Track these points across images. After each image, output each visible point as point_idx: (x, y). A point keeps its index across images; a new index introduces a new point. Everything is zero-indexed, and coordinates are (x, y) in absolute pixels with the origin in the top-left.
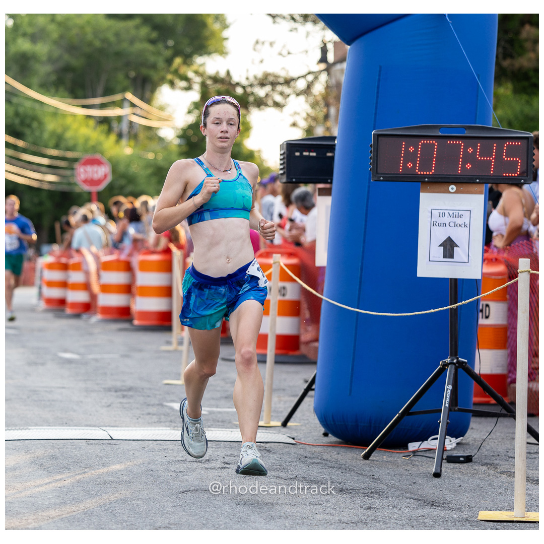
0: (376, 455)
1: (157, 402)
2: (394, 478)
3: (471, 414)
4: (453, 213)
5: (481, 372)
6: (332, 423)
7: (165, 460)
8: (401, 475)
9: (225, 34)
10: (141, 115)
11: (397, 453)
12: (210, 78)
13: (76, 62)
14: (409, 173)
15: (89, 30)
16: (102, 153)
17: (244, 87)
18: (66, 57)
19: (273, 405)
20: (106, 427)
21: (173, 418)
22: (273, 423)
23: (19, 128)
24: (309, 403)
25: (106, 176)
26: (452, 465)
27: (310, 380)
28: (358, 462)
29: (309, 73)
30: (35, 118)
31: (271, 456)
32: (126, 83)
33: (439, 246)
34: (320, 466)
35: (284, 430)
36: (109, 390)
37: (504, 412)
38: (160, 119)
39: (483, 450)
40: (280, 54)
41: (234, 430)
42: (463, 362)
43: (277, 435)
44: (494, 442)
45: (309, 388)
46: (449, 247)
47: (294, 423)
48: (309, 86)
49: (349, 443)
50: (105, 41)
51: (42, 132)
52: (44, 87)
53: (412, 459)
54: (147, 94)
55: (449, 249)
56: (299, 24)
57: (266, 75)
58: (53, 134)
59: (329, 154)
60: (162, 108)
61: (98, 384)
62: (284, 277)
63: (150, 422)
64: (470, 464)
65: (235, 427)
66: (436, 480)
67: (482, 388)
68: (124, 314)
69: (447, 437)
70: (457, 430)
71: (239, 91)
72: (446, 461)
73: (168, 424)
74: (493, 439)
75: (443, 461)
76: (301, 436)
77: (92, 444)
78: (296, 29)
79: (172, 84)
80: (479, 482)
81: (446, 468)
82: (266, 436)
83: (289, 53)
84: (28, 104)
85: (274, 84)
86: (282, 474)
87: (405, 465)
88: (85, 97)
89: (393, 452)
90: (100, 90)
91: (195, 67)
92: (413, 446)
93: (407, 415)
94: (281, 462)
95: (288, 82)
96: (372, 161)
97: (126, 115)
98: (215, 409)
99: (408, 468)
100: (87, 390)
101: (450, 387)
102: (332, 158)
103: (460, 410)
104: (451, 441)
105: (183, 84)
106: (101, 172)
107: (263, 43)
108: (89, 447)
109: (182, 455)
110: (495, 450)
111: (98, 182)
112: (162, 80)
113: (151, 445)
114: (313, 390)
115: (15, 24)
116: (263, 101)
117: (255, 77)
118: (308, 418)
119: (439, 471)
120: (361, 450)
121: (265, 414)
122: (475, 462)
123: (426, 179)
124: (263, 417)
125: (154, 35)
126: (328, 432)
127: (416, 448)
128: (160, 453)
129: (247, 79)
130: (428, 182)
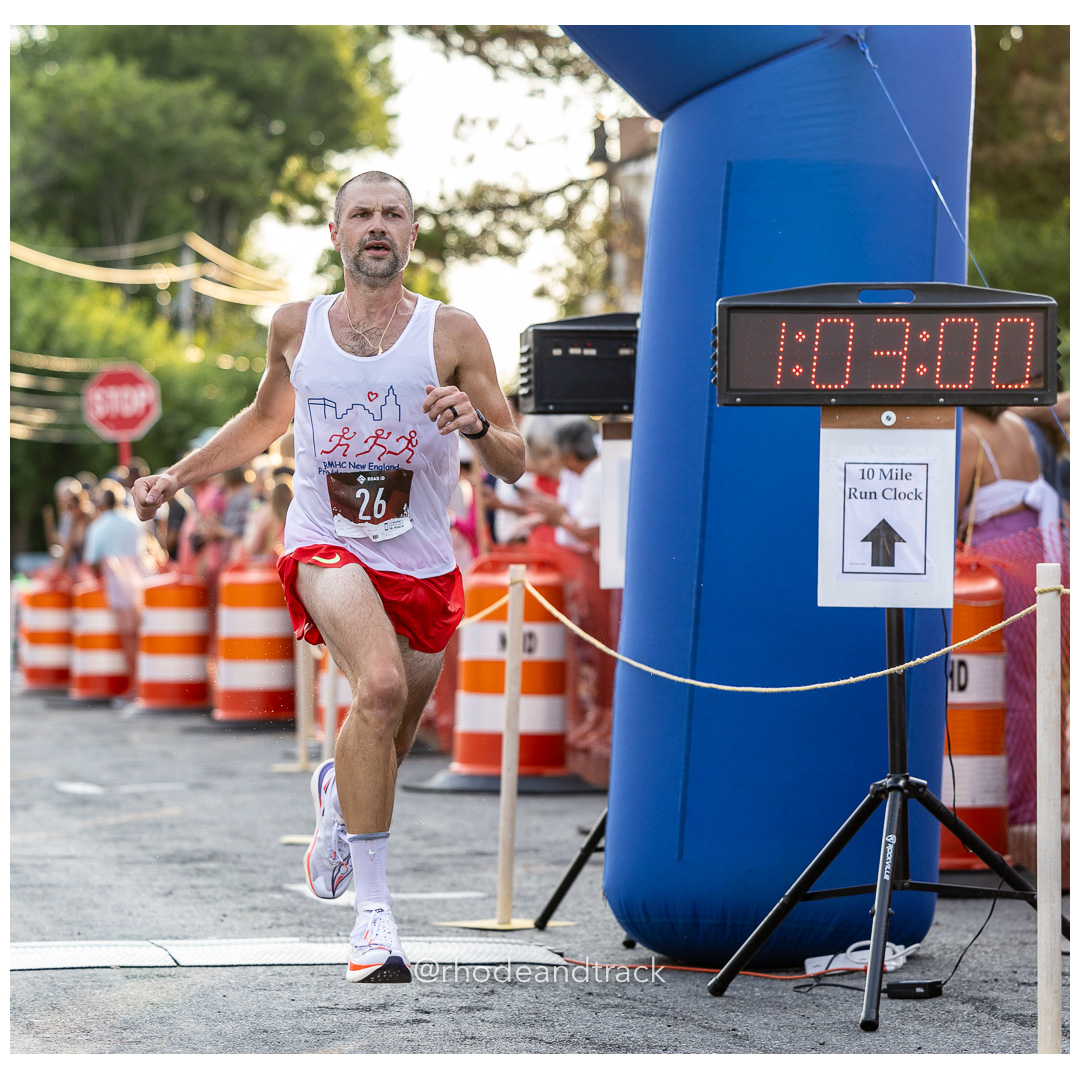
0: (738, 985)
1: (270, 884)
2: (779, 1034)
3: (936, 894)
4: (891, 470)
5: (957, 805)
6: (644, 920)
7: (291, 1008)
9: (391, 106)
10: (218, 279)
11: (783, 980)
13: (81, 172)
14: (795, 387)
15: (105, 103)
16: (139, 360)
17: (435, 217)
18: (60, 161)
19: (515, 885)
20: (164, 939)
22: (516, 923)
24: (593, 878)
25: (148, 409)
26: (899, 1004)
27: (594, 828)
28: (701, 1000)
29: (571, 183)
31: (517, 993)
32: (186, 213)
33: (863, 540)
34: (620, 1013)
35: (540, 936)
36: (169, 859)
37: (1007, 888)
38: (259, 288)
39: (963, 969)
40: (510, 145)
41: (435, 939)
42: (919, 785)
43: (525, 947)
44: (986, 952)
45: (592, 847)
46: (883, 542)
47: (560, 920)
48: (572, 211)
49: (679, 961)
50: (140, 126)
53: (814, 991)
54: (231, 236)
55: (884, 547)
56: (548, 80)
57: (481, 191)
58: (36, 322)
59: (624, 352)
60: (260, 265)
61: (143, 848)
62: (533, 612)
63: (256, 925)
64: (938, 1000)
65: (437, 933)
66: (868, 1038)
67: (958, 840)
68: (194, 697)
69: (888, 944)
70: (908, 928)
71: (426, 224)
72: (886, 995)
73: (294, 929)
74: (983, 946)
75: (882, 995)
76: (575, 949)
77: (135, 977)
78: (542, 91)
79: (285, 214)
80: (958, 1038)
81: (888, 1010)
82: (504, 950)
83: (528, 143)
85: (498, 209)
86: (541, 1032)
87: (800, 1007)
88: (101, 244)
89: (773, 979)
90: (132, 229)
91: (330, 177)
92: (815, 965)
93: (803, 900)
94: (538, 1005)
95: (526, 204)
96: (717, 363)
97: (188, 281)
99: (807, 1013)
100: (121, 861)
102: (632, 359)
103: (913, 887)
104: (894, 953)
105: (307, 212)
106: (137, 399)
107: (474, 122)
108: (130, 984)
109: (328, 995)
110: (988, 969)
111: (134, 421)
112: (261, 206)
113: (262, 977)
114: (602, 850)
116: (475, 243)
117: (459, 195)
118: (590, 909)
119: (874, 1018)
120: (705, 976)
121: (499, 903)
122: (948, 996)
123: (833, 400)
124: (494, 909)
125: (242, 111)
126: (634, 938)
127: (821, 969)
128: (280, 993)
129: (442, 198)
130: (836, 405)
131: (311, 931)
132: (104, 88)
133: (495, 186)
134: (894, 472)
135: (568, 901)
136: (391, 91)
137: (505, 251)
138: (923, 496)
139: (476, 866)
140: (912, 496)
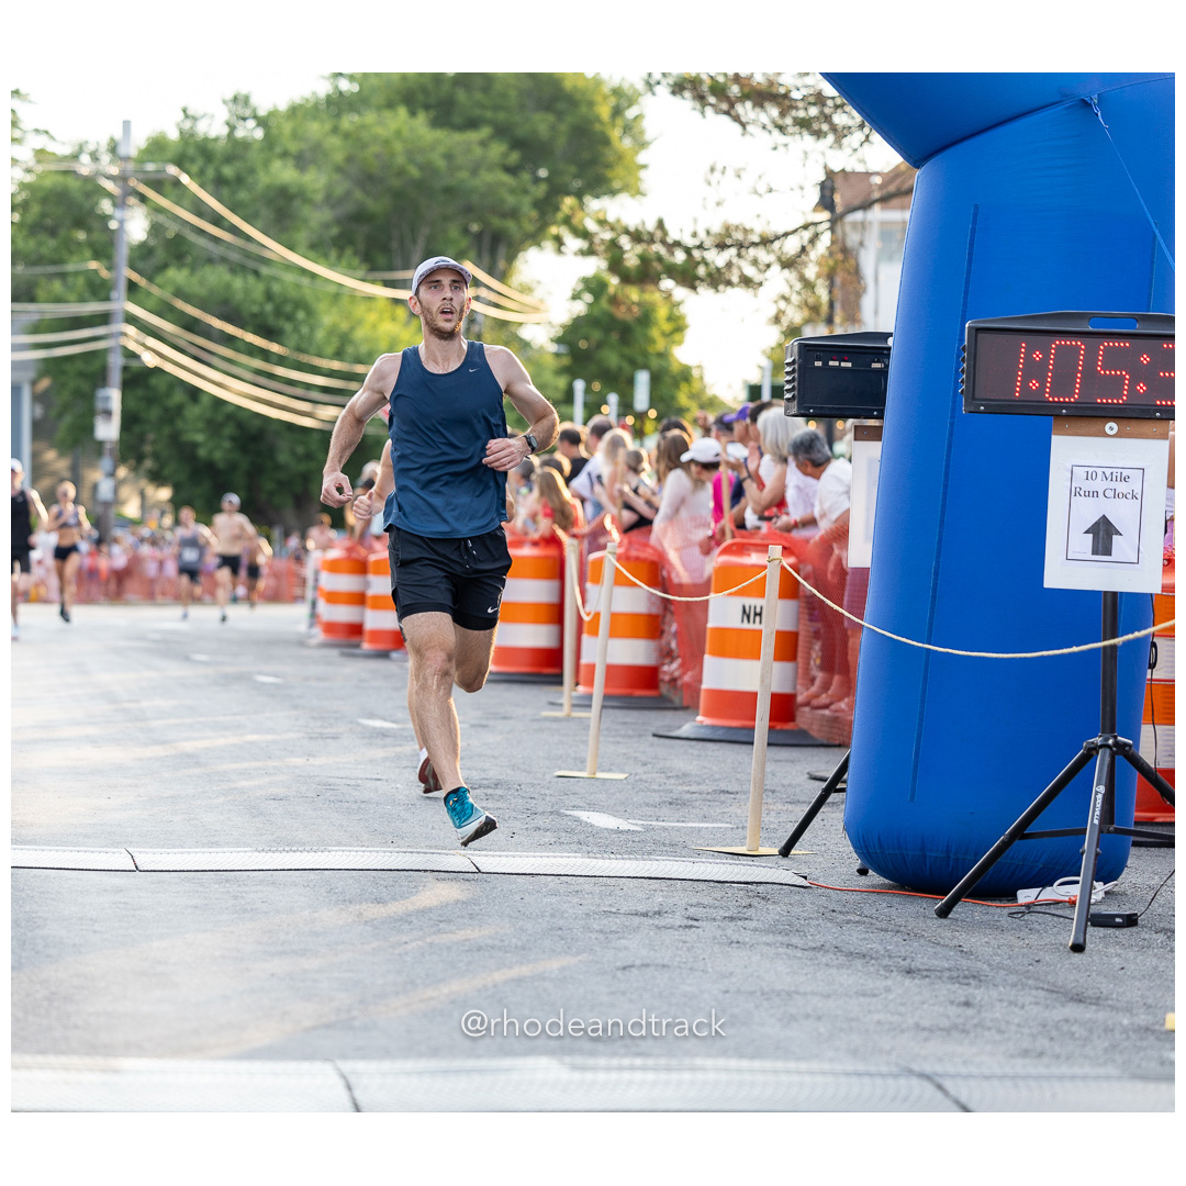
0: (961, 910)
1: (549, 809)
2: (999, 951)
4: (1112, 473)
6: (878, 851)
7: (580, 911)
8: (1011, 947)
9: (642, 157)
11: (999, 906)
12: (627, 232)
13: (375, 206)
15: (398, 147)
17: (688, 251)
18: (358, 195)
19: (763, 820)
21: (582, 837)
22: (762, 851)
23: (271, 321)
24: (833, 818)
26: (1101, 931)
27: (830, 775)
28: (928, 921)
29: (803, 226)
30: (301, 304)
32: (464, 242)
33: (1085, 532)
34: (861, 928)
35: (784, 862)
40: (754, 191)
42: (1126, 744)
43: (773, 870)
46: (1103, 535)
47: (800, 850)
48: (804, 250)
50: (427, 168)
51: (312, 329)
52: (317, 248)
53: (1026, 917)
54: (501, 264)
55: (1103, 539)
57: (728, 230)
58: (332, 331)
59: (876, 365)
63: (541, 842)
64: (1134, 929)
65: (696, 855)
66: (1077, 957)
67: (1158, 793)
69: (1093, 881)
70: (1108, 870)
71: (680, 257)
72: (1092, 924)
73: (574, 847)
75: (1089, 923)
76: (816, 874)
79: (559, 241)
80: (1155, 961)
81: (1094, 936)
83: (770, 190)
84: (289, 278)
85: (740, 246)
87: (1015, 929)
88: (391, 268)
89: (989, 906)
91: (593, 212)
92: (1025, 896)
93: (1021, 838)
95: (766, 242)
96: (965, 376)
98: (654, 823)
99: (1021, 935)
101: (1102, 789)
103: (1118, 831)
104: (1095, 888)
105: (573, 243)
107: (723, 170)
108: (441, 885)
112: (535, 238)
113: (552, 884)
114: (840, 790)
115: (267, 135)
116: (722, 274)
117: (708, 233)
119: (1082, 941)
120: (930, 900)
121: (748, 833)
122: (1143, 926)
123: (1064, 411)
124: (745, 838)
125: (514, 157)
126: (867, 866)
127: (1032, 899)
128: (570, 899)
129: (695, 235)
130: (1066, 416)
131: (589, 849)
132: (398, 133)
133: (741, 224)
134: (1114, 474)
135: (806, 835)
136: (642, 145)
137: (747, 282)
138: (1139, 496)
139: (723, 802)
140: (1129, 496)
